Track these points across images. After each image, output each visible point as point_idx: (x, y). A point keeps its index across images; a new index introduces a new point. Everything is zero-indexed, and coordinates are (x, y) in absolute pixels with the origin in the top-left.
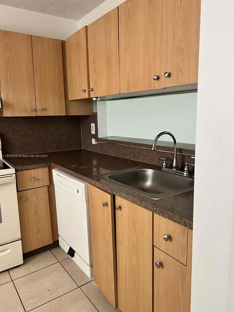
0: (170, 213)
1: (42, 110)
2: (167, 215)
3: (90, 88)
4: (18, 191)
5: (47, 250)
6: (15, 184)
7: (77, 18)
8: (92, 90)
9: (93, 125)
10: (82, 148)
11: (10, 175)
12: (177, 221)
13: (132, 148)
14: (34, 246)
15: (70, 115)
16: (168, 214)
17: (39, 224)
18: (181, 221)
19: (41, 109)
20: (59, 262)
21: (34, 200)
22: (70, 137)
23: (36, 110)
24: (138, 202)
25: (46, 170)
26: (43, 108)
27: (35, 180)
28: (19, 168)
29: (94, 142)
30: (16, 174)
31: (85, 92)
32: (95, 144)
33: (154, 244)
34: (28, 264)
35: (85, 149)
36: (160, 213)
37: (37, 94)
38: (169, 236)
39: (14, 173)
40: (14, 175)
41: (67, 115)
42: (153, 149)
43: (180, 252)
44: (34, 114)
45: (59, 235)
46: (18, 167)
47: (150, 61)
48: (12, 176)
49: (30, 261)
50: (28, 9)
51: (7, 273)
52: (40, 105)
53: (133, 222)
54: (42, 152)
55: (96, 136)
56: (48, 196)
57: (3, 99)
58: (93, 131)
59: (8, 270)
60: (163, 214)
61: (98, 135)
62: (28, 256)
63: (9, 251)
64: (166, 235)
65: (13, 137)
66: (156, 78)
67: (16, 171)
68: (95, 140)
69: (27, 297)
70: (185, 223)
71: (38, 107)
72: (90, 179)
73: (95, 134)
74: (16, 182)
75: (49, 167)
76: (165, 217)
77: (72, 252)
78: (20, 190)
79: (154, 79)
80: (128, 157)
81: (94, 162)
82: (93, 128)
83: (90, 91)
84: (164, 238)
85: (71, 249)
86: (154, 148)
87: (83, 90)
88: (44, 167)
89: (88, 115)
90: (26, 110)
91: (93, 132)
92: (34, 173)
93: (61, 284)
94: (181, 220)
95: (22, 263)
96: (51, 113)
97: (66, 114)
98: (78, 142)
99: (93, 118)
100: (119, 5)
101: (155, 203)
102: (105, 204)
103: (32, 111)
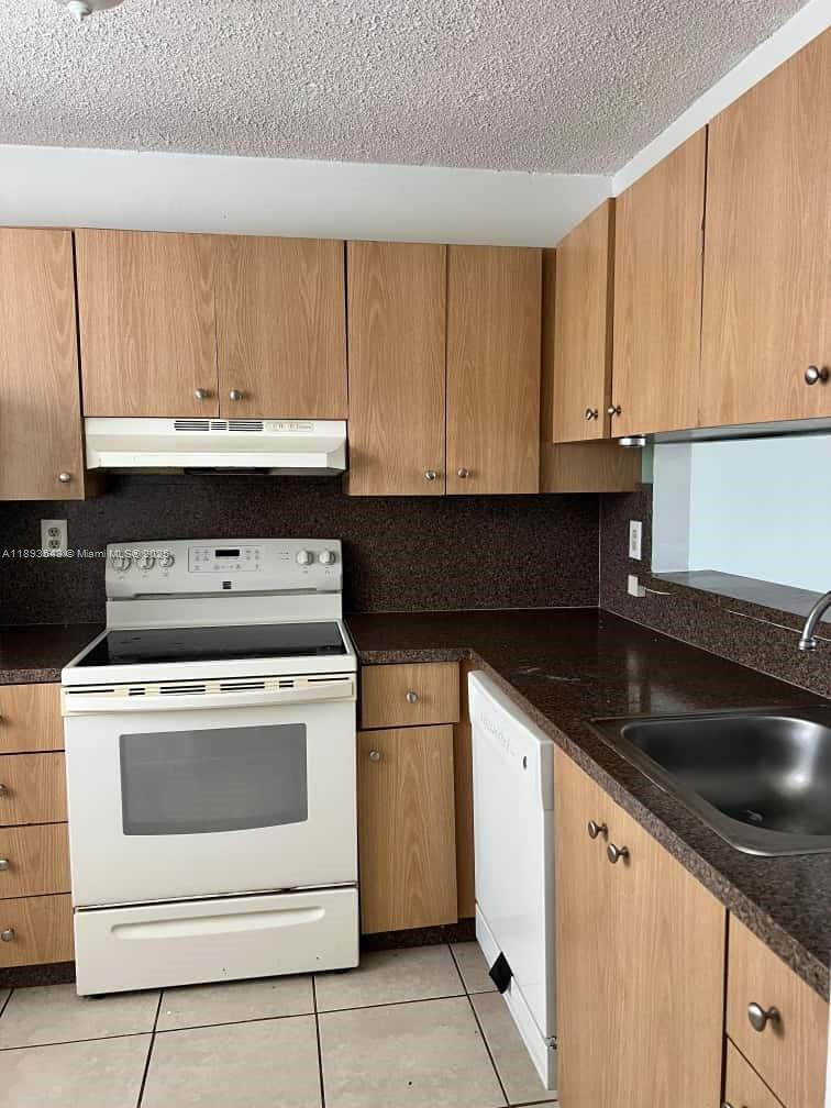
0: (770, 920)
1: (464, 476)
2: (763, 927)
3: (611, 406)
4: (359, 728)
5: (439, 943)
6: (354, 705)
7: (611, 165)
8: (618, 411)
9: (636, 527)
10: (597, 603)
11: (339, 675)
12: (791, 961)
13: (760, 627)
14: (397, 919)
15: (553, 491)
16: (765, 923)
17: (416, 848)
18: (803, 963)
19: (460, 473)
20: (467, 995)
21: (409, 766)
22: (558, 564)
23: (443, 476)
24: (679, 849)
25: (452, 670)
26: (465, 471)
27: (414, 698)
28: (370, 654)
29: (633, 587)
30: (359, 673)
31: (596, 417)
32: (636, 595)
33: (729, 1031)
34: (372, 973)
35: (609, 610)
36: (742, 909)
37: (452, 428)
38: (773, 1012)
39: (354, 669)
40: (353, 677)
41: (546, 492)
42: (802, 645)
43: (806, 1092)
44: (436, 490)
45: (476, 901)
46: (366, 653)
47: (800, 315)
48: (347, 679)
49: (381, 964)
50: (451, 163)
51: (306, 985)
52: (458, 458)
53: (665, 922)
54: (461, 607)
55: (642, 568)
56: (451, 758)
57: (351, 444)
58: (634, 548)
59: (312, 975)
60: (749, 917)
61: (649, 563)
62: (376, 946)
63: (319, 914)
64: (760, 1008)
65: (380, 557)
66: (812, 374)
67: (360, 664)
68: (639, 583)
69: (342, 1084)
70: (817, 976)
71: (451, 466)
72: (557, 729)
73: (639, 558)
74: (355, 698)
75: (461, 663)
76: (757, 934)
77: (502, 974)
78: (367, 727)
79: (809, 381)
80: (747, 662)
81: (632, 663)
82: (635, 536)
83: (611, 415)
84: (752, 1016)
85: (502, 959)
86: (809, 641)
87: (589, 411)
88: (446, 661)
89: (619, 490)
90: (415, 476)
91: (635, 553)
92: (414, 676)
93: (453, 1076)
94: (804, 959)
95: (355, 964)
96: (490, 484)
97: (541, 487)
98: (585, 582)
99: (637, 501)
100: (711, 121)
101: (734, 867)
102: (598, 830)
103: (432, 478)
